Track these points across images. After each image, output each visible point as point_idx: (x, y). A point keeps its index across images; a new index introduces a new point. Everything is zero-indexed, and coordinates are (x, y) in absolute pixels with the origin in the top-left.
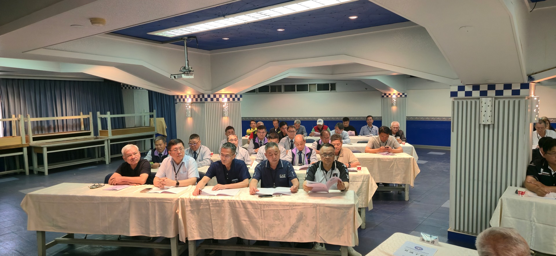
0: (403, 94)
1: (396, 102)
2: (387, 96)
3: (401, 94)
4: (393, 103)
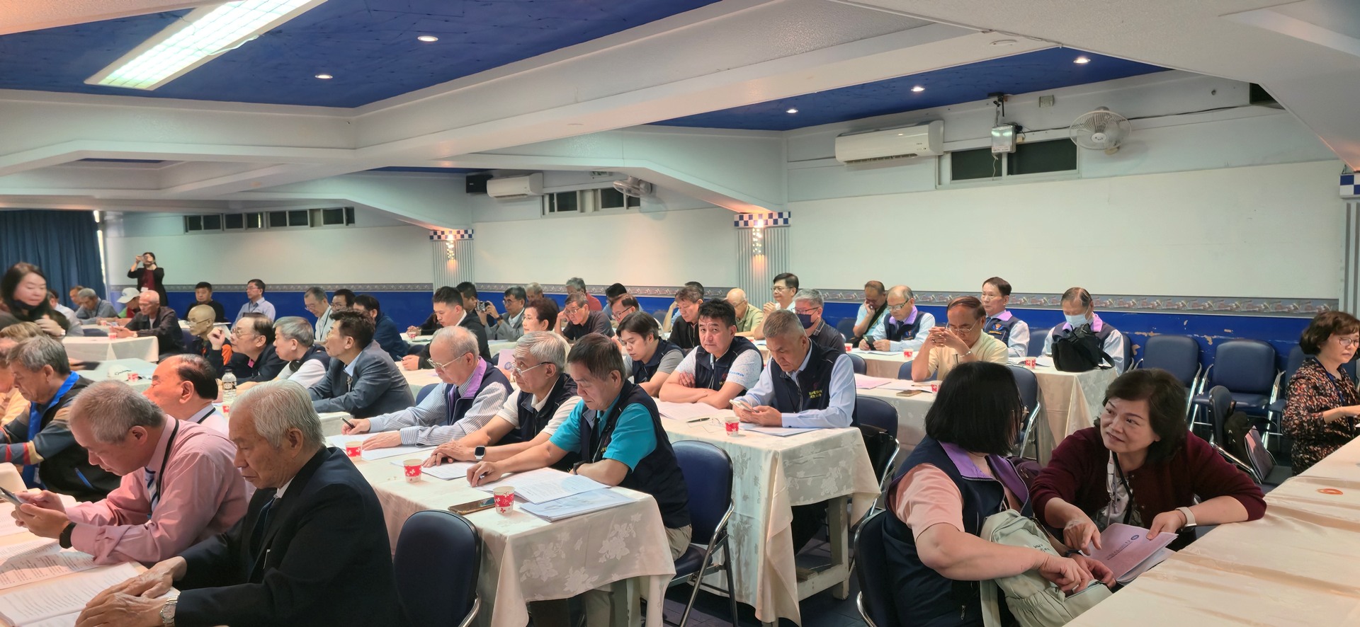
0: (466, 232)
1: (455, 249)
2: (439, 237)
3: (462, 232)
4: (450, 252)
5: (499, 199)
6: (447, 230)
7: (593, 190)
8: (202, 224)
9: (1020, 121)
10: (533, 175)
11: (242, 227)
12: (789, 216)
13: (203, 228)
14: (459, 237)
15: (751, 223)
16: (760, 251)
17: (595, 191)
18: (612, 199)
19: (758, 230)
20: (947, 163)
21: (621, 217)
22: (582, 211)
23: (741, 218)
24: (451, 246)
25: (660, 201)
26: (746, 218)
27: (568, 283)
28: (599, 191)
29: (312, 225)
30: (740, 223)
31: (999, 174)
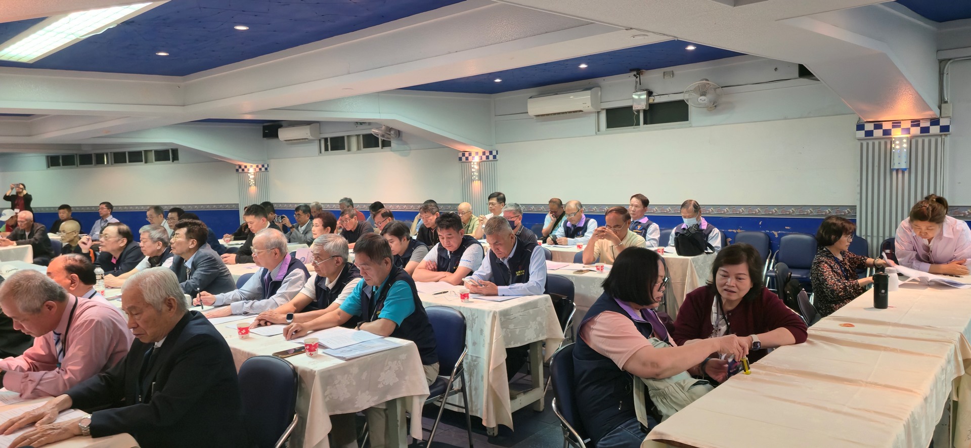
0: (263, 166)
1: (255, 179)
2: (243, 170)
3: (260, 166)
4: (251, 181)
5: (288, 142)
6: (248, 165)
7: (356, 135)
8: (61, 161)
9: (652, 88)
10: (312, 125)
11: (92, 164)
12: (497, 154)
13: (61, 164)
14: (258, 169)
15: (470, 158)
16: (477, 178)
17: (358, 136)
18: (370, 141)
19: (475, 163)
20: (603, 117)
21: (377, 155)
22: (349, 150)
23: (464, 155)
24: (252, 177)
25: (405, 143)
26: (467, 154)
27: (340, 201)
28: (361, 136)
29: (146, 162)
30: (463, 158)
31: (638, 124)
